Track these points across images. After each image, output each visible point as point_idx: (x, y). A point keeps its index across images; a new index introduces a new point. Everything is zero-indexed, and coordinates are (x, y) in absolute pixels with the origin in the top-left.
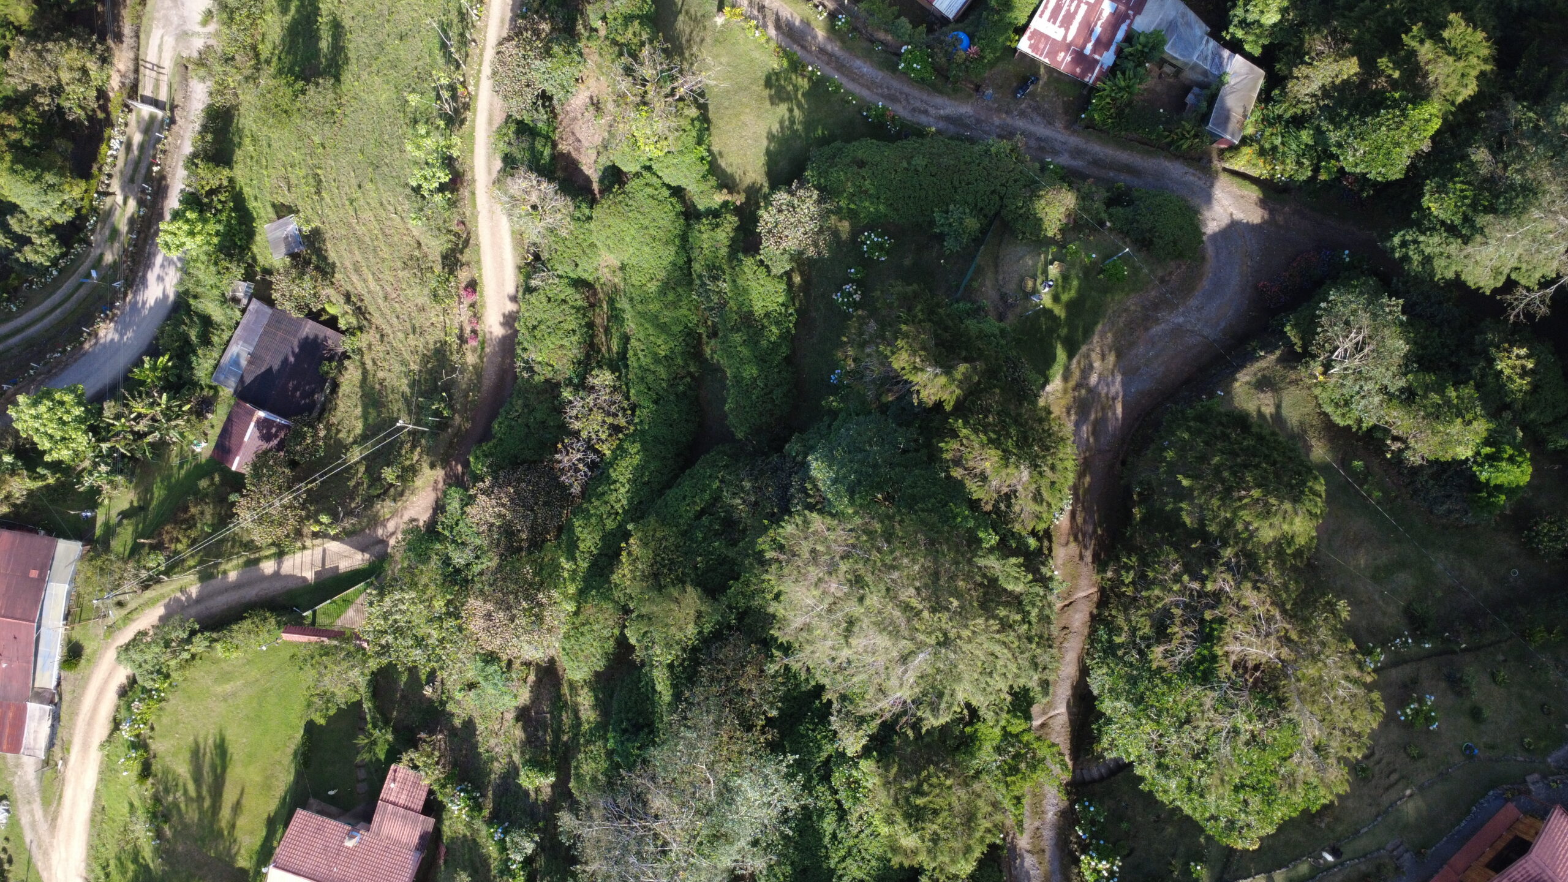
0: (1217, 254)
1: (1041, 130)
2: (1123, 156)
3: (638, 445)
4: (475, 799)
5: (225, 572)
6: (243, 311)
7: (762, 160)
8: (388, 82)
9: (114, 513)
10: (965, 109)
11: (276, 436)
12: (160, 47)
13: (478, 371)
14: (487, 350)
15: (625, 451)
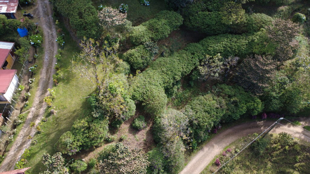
1: (41, 9)
10: (44, 27)
14: (226, 145)
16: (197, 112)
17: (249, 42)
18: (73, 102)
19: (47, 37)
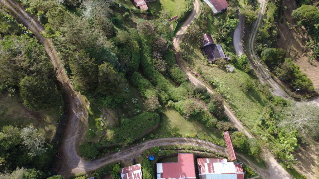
0: (76, 157)
1: (125, 156)
2: (106, 163)
3: (150, 64)
4: (133, 11)
5: (193, 21)
6: (226, 56)
7: (168, 116)
8: (238, 97)
9: (215, 21)
10: (142, 150)
11: (204, 42)
12: (276, 87)
13: (185, 67)
14: (186, 71)
15: (151, 62)
17: (146, 44)
19: (150, 146)
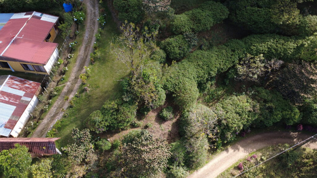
3: (252, 48)
10: (89, 4)
13: (261, 150)
14: (252, 151)
16: (227, 112)
17: (297, 47)
18: (106, 83)
19: (89, 15)
